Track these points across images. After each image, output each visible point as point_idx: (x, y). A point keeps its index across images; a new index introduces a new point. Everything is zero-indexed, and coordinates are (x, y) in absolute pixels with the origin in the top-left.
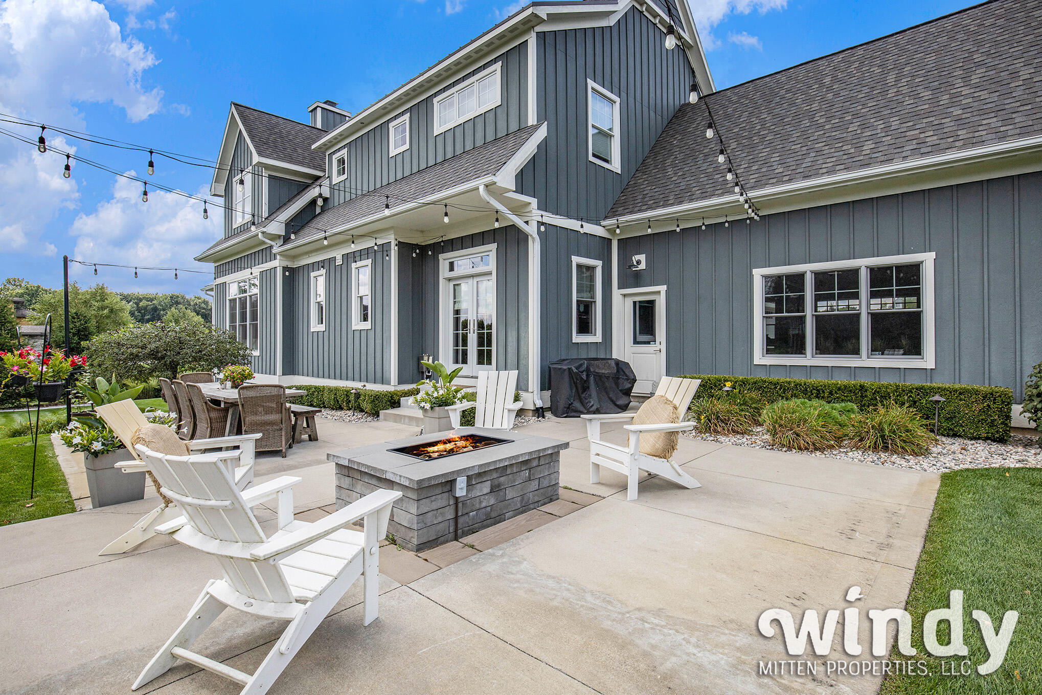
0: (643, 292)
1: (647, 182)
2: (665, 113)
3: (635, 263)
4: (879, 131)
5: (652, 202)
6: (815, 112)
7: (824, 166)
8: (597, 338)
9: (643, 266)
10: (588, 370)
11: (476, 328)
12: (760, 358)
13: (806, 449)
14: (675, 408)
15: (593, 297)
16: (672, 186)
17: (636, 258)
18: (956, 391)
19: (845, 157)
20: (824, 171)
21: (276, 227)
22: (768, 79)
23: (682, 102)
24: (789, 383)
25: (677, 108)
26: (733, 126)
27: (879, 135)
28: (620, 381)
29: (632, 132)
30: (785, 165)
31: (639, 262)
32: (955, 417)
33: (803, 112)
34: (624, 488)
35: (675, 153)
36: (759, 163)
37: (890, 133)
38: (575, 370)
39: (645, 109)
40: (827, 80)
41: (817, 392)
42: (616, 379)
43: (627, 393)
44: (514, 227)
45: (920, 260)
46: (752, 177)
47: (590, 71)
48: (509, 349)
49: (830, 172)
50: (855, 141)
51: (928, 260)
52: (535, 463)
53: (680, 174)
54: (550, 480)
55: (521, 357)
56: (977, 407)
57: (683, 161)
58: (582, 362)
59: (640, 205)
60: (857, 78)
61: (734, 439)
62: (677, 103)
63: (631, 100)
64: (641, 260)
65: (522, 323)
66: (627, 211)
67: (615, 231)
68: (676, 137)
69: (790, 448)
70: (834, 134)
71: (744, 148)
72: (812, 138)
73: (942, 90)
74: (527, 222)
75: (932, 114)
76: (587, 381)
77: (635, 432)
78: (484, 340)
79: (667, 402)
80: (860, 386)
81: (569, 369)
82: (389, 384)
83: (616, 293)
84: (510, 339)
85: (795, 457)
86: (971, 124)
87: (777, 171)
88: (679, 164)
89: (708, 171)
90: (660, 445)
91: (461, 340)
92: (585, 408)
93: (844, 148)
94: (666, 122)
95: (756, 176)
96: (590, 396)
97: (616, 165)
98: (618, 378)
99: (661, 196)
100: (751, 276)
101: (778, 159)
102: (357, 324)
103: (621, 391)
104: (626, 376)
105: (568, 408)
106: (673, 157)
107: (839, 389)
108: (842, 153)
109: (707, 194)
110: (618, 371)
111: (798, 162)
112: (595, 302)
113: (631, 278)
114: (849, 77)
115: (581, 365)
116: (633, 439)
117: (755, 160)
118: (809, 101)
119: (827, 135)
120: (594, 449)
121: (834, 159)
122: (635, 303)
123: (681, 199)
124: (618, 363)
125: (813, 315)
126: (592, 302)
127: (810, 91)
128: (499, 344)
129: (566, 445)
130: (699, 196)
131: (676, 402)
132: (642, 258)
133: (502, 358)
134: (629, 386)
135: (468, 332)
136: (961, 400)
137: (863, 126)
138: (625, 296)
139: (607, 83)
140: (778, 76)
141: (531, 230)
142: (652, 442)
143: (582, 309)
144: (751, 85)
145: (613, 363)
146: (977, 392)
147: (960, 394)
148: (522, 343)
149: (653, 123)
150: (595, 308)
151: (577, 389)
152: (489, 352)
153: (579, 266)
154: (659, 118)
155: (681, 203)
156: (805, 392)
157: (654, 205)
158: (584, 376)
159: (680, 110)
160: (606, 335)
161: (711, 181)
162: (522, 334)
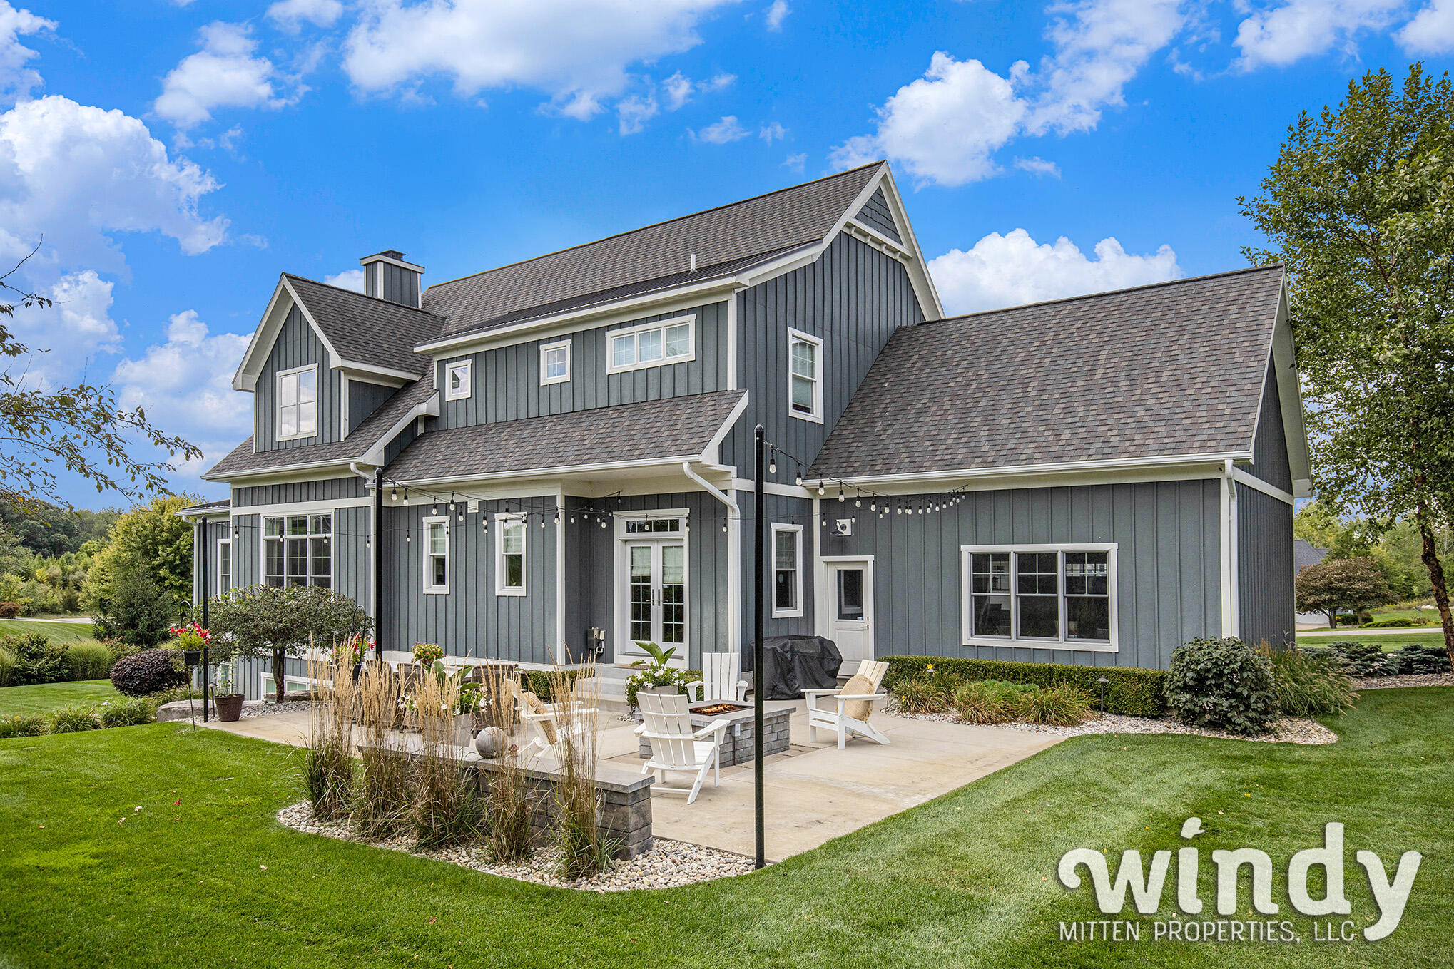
0: (850, 561)
1: (853, 435)
2: (876, 341)
3: (840, 530)
4: (1078, 420)
5: (859, 464)
6: (1029, 380)
7: (1025, 451)
8: (798, 612)
9: (848, 532)
10: (792, 650)
11: (661, 599)
12: (969, 638)
13: (984, 722)
14: (871, 684)
15: (793, 564)
16: (880, 447)
17: (840, 522)
18: (1120, 673)
19: (1044, 444)
20: (1024, 457)
21: (374, 455)
22: (993, 318)
23: (898, 324)
24: (990, 665)
25: (891, 333)
26: (949, 377)
27: (1077, 425)
28: (826, 661)
29: (837, 375)
30: (991, 443)
31: (843, 528)
32: (1120, 697)
33: (1018, 376)
34: (835, 743)
35: (886, 401)
36: (969, 435)
37: (1086, 424)
38: (780, 650)
39: (853, 344)
40: (1050, 337)
41: (1012, 675)
42: (821, 659)
43: (833, 674)
44: (706, 494)
45: (1106, 549)
46: (960, 451)
47: (790, 319)
48: (705, 626)
49: (1030, 460)
50: (1056, 427)
51: (1111, 548)
52: (775, 721)
53: (890, 432)
54: (784, 735)
55: (720, 635)
56: (1134, 688)
57: (893, 414)
58: (786, 641)
59: (845, 465)
60: (1075, 343)
61: (929, 716)
62: (891, 325)
63: (836, 337)
64: (846, 526)
65: (720, 597)
66: (831, 471)
67: (817, 490)
68: (888, 377)
69: (972, 722)
70: (1041, 413)
71: (958, 411)
72: (1021, 414)
73: (1138, 382)
74: (725, 492)
75: (1123, 410)
76: (792, 660)
77: (842, 699)
78: (673, 614)
79: (865, 679)
80: (1049, 668)
81: (773, 649)
82: (553, 662)
83: (819, 560)
84: (705, 614)
85: (975, 728)
86: (1145, 430)
87: (983, 449)
88: (889, 418)
89: (918, 434)
90: (860, 710)
91: (641, 613)
92: (790, 689)
93: (1046, 434)
94: (876, 353)
95: (964, 450)
96: (795, 677)
97: (818, 415)
98: (823, 659)
99: (868, 458)
100: (960, 552)
101: (986, 433)
102: (502, 588)
103: (827, 672)
104: (832, 656)
105: (773, 689)
106: (883, 406)
107: (1032, 671)
108: (1042, 439)
109: (916, 465)
110: (822, 650)
111: (1004, 442)
112: (795, 571)
113: (835, 544)
114: (1069, 340)
115: (785, 645)
116: (840, 705)
117: (965, 430)
118: (1027, 362)
119: (1035, 413)
120: (812, 715)
121: (1034, 445)
122: (839, 572)
123: (888, 467)
124: (822, 641)
125: (1017, 596)
126: (791, 571)
127: (1032, 349)
128: (692, 618)
129: (794, 710)
130: (907, 465)
131: (872, 680)
132: (847, 522)
133: (696, 636)
134: (833, 667)
135: (651, 603)
136: (1123, 681)
137: (1068, 411)
138: (828, 563)
139: (809, 326)
140: (1005, 316)
141: (731, 500)
142: (856, 708)
143: (781, 580)
144: (976, 321)
145: (816, 642)
146: (1134, 675)
147: (1123, 676)
148: (720, 620)
149: (861, 357)
150: (796, 580)
151: (781, 668)
152: (680, 628)
153: (778, 533)
154: (869, 350)
155: (887, 472)
156: (1003, 674)
157: (861, 469)
158: (789, 657)
159: (894, 336)
160: (807, 608)
161: (921, 449)
162: (720, 610)
